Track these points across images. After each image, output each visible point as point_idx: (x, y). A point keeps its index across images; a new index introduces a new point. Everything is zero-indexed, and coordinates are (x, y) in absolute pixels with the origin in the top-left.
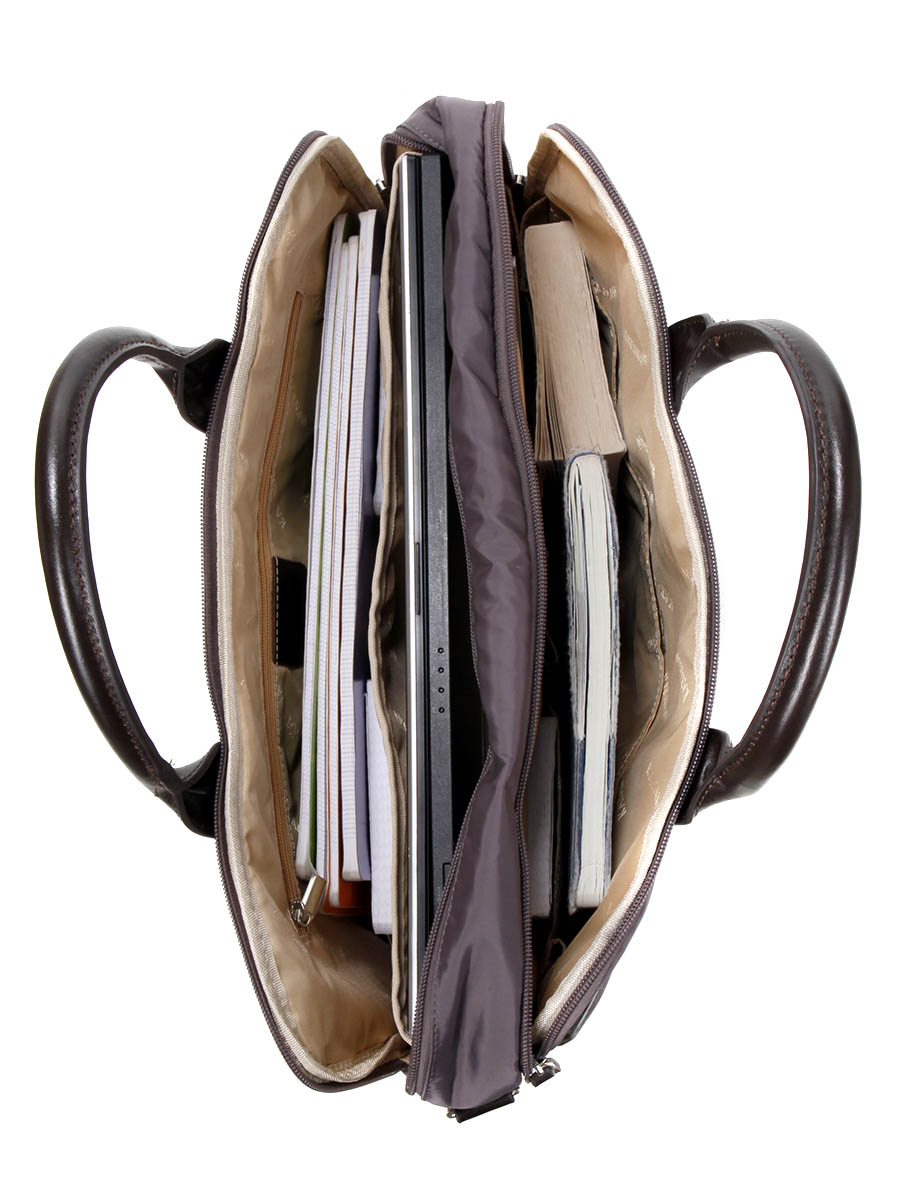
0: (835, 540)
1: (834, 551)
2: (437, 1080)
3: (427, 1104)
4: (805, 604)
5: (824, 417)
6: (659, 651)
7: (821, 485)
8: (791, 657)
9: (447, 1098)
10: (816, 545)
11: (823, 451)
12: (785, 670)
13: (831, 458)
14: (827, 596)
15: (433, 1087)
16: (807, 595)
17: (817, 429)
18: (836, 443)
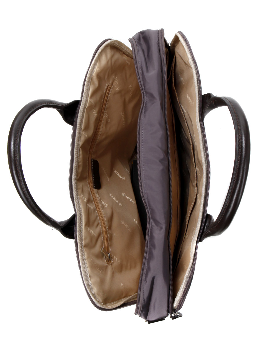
0: (242, 166)
1: (242, 170)
2: (144, 313)
3: (140, 318)
4: (233, 184)
5: (241, 130)
6: (196, 186)
7: (239, 150)
8: (229, 199)
9: (146, 317)
10: (236, 167)
11: (240, 140)
12: (227, 203)
13: (242, 142)
14: (239, 182)
15: (142, 314)
16: (234, 182)
17: (238, 133)
18: (244, 138)
